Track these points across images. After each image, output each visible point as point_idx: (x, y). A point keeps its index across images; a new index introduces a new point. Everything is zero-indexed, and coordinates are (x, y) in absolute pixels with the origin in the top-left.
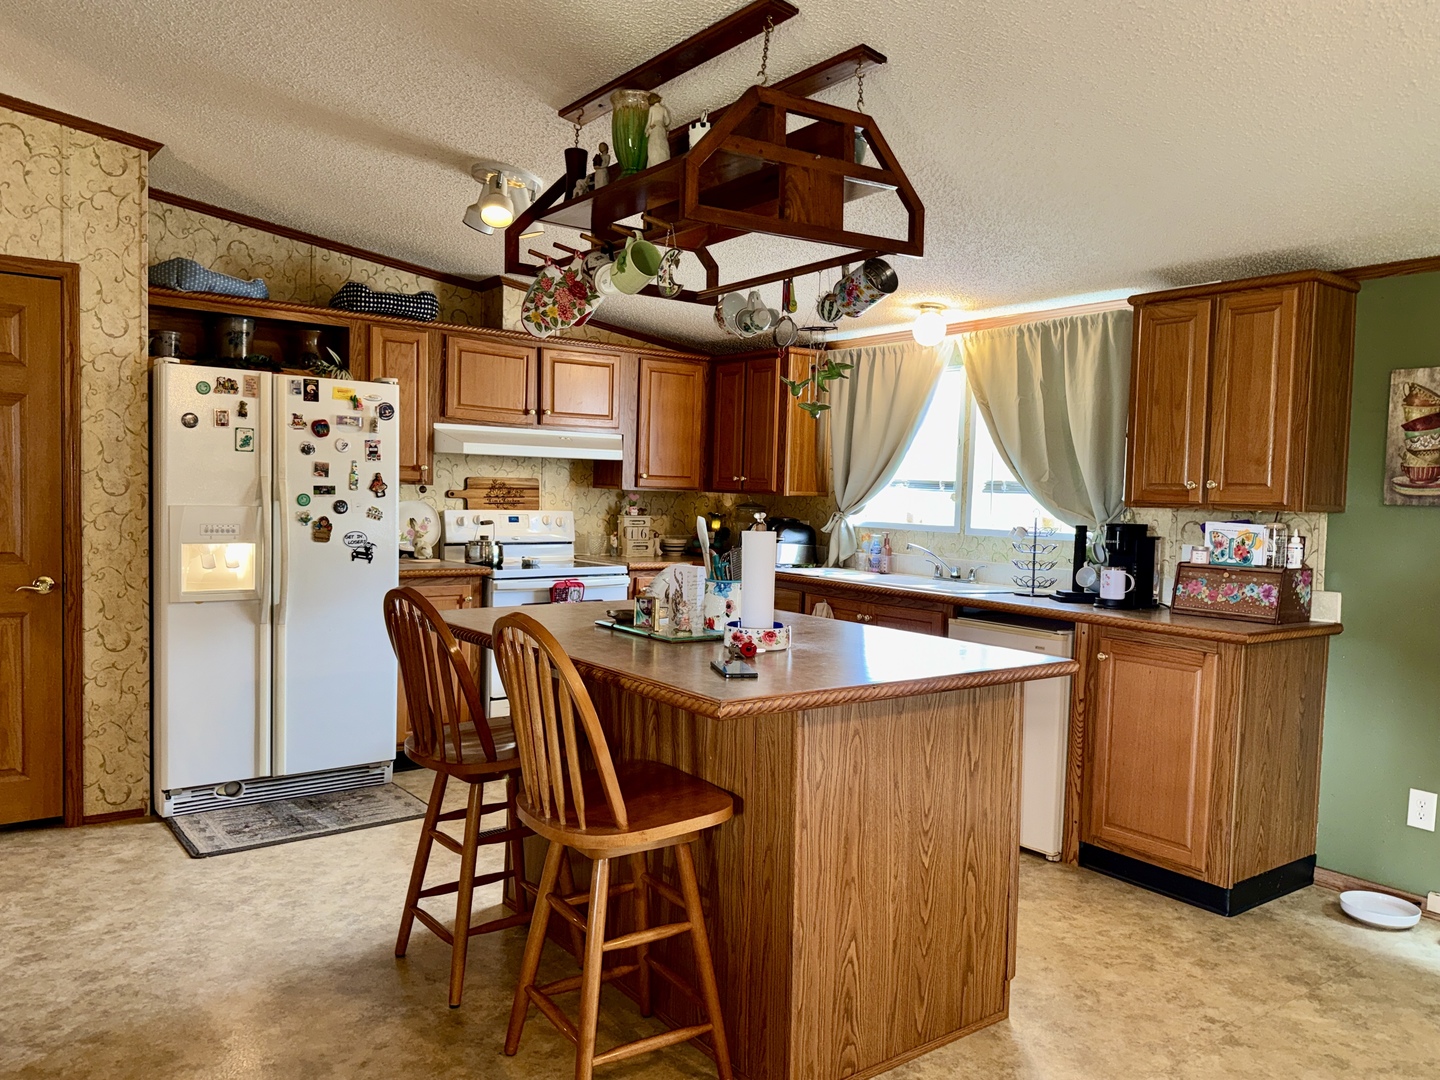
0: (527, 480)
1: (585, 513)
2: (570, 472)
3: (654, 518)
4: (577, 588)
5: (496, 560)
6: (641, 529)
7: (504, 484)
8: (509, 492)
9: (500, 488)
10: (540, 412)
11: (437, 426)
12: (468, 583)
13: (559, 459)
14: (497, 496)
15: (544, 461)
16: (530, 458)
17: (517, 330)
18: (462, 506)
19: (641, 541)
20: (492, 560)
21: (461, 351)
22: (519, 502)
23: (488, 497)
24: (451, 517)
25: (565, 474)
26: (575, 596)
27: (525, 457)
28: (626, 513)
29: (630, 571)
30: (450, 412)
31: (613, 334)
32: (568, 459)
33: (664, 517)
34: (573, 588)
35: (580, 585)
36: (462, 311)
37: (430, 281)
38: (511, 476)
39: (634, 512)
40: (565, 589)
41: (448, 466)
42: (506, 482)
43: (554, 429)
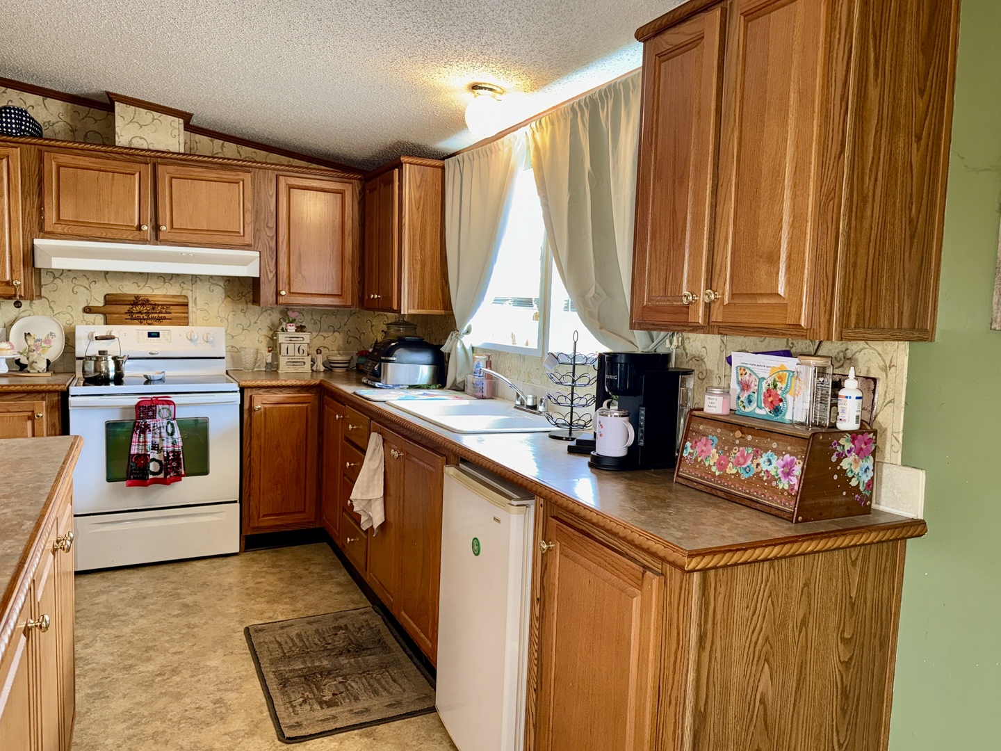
0: (174, 296)
1: (243, 330)
2: (225, 289)
3: (325, 335)
4: (167, 406)
5: (112, 374)
6: (297, 346)
7: (148, 301)
8: (154, 309)
9: (143, 305)
10: (156, 228)
11: (38, 242)
12: (43, 399)
13: (211, 277)
14: (140, 312)
15: (195, 278)
16: (178, 275)
17: (133, 146)
18: (102, 321)
19: (298, 357)
21: (59, 167)
22: (165, 318)
23: (130, 312)
24: (82, 332)
25: (219, 291)
26: (165, 413)
27: (172, 274)
28: (283, 330)
29: (242, 390)
30: (47, 228)
31: (271, 154)
32: (222, 277)
33: (336, 334)
34: (161, 406)
35: (170, 403)
36: (96, 132)
37: (59, 102)
38: (156, 292)
39: (292, 328)
40: (151, 406)
41: (85, 283)
42: (150, 299)
43: (174, 245)
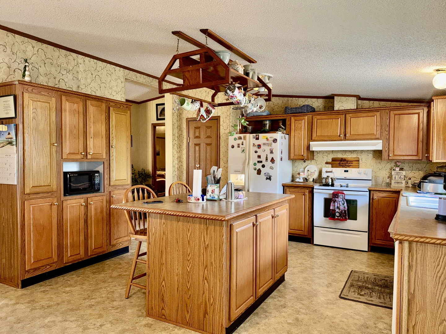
0: (354, 158)
1: (380, 170)
2: (373, 155)
3: (415, 172)
4: (342, 194)
5: (330, 184)
6: (399, 176)
7: (345, 160)
8: (347, 162)
9: (344, 161)
10: (345, 135)
11: (311, 143)
12: (308, 189)
13: (368, 150)
14: (343, 164)
15: (362, 151)
16: (356, 150)
17: (339, 109)
18: (331, 166)
19: (399, 180)
20: (329, 184)
21: (317, 120)
22: (351, 166)
23: (339, 164)
24: (324, 171)
25: (371, 156)
26: (341, 197)
27: (354, 150)
28: (394, 170)
29: (370, 191)
30: (313, 139)
31: (392, 103)
32: (372, 150)
33: (420, 172)
34: (340, 194)
35: (343, 193)
36: (331, 106)
37: (321, 99)
38: (348, 157)
39: (398, 169)
40: (337, 194)
41: (326, 154)
42: (346, 159)
43: (351, 140)
